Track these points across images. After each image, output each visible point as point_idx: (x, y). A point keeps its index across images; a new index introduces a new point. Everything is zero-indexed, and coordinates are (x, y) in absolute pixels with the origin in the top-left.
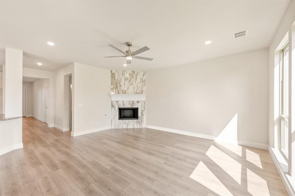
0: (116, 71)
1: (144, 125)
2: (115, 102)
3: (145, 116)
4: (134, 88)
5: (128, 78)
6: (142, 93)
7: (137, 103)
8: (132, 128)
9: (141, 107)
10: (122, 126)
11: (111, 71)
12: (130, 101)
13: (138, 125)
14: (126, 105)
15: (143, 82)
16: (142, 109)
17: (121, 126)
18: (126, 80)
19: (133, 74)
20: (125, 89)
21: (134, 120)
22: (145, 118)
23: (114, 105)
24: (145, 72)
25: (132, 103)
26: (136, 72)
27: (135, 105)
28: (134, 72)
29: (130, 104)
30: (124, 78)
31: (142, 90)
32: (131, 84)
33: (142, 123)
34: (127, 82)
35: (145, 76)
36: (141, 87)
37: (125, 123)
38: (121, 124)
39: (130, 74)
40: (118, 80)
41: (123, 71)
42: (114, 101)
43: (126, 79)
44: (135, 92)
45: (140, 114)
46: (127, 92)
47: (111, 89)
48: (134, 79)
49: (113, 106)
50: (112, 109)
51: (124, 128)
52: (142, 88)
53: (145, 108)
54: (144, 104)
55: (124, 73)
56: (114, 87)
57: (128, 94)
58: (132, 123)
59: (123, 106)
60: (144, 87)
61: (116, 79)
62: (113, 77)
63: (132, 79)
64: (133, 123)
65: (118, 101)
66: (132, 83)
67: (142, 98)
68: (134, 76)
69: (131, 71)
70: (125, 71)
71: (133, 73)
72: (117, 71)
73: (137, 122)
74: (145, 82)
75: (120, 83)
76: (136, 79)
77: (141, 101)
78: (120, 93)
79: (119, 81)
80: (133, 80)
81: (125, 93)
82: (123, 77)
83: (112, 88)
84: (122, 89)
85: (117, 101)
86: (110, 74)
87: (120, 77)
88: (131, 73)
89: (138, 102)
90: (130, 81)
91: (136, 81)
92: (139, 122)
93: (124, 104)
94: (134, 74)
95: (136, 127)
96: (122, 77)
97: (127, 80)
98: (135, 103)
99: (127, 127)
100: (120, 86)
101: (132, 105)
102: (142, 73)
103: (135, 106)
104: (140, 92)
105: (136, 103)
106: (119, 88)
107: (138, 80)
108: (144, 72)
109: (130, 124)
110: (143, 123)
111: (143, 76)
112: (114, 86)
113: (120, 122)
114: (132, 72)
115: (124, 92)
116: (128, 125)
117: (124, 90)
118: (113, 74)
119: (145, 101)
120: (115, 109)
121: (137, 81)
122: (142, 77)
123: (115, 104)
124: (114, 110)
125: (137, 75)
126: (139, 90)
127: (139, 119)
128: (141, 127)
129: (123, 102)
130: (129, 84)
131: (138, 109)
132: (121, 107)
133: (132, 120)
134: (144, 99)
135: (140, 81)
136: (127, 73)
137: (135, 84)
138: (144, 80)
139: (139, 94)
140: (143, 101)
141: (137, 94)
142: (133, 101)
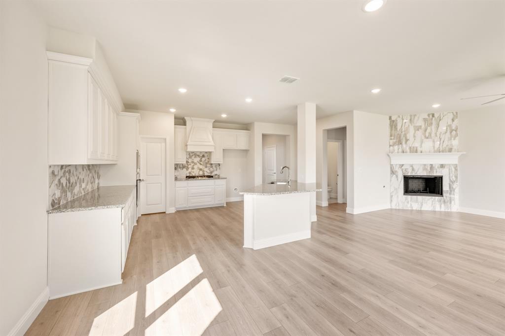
0: (399, 117)
1: (456, 207)
2: (398, 166)
3: (457, 190)
4: (434, 143)
5: (421, 126)
6: (450, 152)
7: (441, 169)
8: (430, 210)
9: (449, 174)
10: (411, 205)
11: (390, 118)
12: (425, 165)
13: (443, 205)
14: (418, 171)
15: (452, 131)
16: (450, 180)
17: (409, 205)
18: (418, 130)
19: (432, 119)
20: (416, 144)
21: (434, 197)
22: (456, 196)
23: (396, 171)
24: (457, 113)
25: (429, 169)
26: (436, 116)
27: (436, 172)
28: (433, 115)
29: (425, 169)
30: (414, 126)
31: (449, 145)
32: (427, 136)
33: (451, 203)
34: (419, 133)
35: (456, 121)
36: (448, 141)
37: (417, 201)
38: (408, 202)
39: (425, 120)
40: (403, 130)
41: (411, 116)
42: (397, 165)
43: (418, 128)
44: (436, 149)
45: (445, 187)
46: (419, 150)
47: (390, 146)
48: (433, 127)
49: (393, 172)
50: (391, 177)
51: (414, 209)
53: (456, 177)
54: (456, 170)
55: (413, 118)
56: (396, 141)
57: (421, 152)
58: (430, 202)
59: (412, 172)
61: (398, 129)
62: (394, 127)
63: (429, 128)
64: (432, 202)
65: (403, 165)
66: (430, 134)
67: (451, 159)
68: (434, 121)
69: (427, 114)
70: (415, 115)
71: (431, 116)
72: (401, 116)
73: (440, 201)
74: (456, 131)
75: (405, 135)
76: (438, 127)
77: (449, 165)
78: (406, 152)
79: (403, 133)
80: (431, 129)
81: (416, 152)
82: (411, 125)
83: (391, 144)
84: (410, 146)
85: (400, 165)
86: (388, 121)
87: (406, 126)
88: (427, 117)
89: (442, 166)
90: (426, 130)
91: (437, 131)
93: (413, 170)
94: (434, 118)
95: (438, 209)
96: (409, 126)
97: (420, 130)
98: (436, 167)
99: (421, 207)
100: (407, 140)
101: (430, 172)
102: (451, 116)
103: (435, 174)
104: (447, 150)
105: (438, 167)
106: (404, 143)
107: (442, 128)
108: (455, 114)
109: (427, 203)
110: (453, 202)
111: (453, 120)
112: (395, 141)
113: (406, 199)
114: (429, 115)
115: (414, 150)
116: (422, 205)
117: (414, 147)
118: (393, 121)
119: (456, 164)
120: (397, 176)
121: (439, 130)
122: (450, 122)
123: (397, 169)
124: (396, 179)
125: (440, 120)
126: (445, 146)
127: (444, 194)
128: (449, 210)
129: (412, 166)
130: (423, 137)
131: (441, 178)
132: (409, 174)
133: (430, 197)
134: (456, 162)
135: (447, 131)
136: (418, 118)
137: (436, 136)
138: (454, 128)
139: (443, 152)
140: (453, 165)
141: (440, 152)
142: (431, 165)
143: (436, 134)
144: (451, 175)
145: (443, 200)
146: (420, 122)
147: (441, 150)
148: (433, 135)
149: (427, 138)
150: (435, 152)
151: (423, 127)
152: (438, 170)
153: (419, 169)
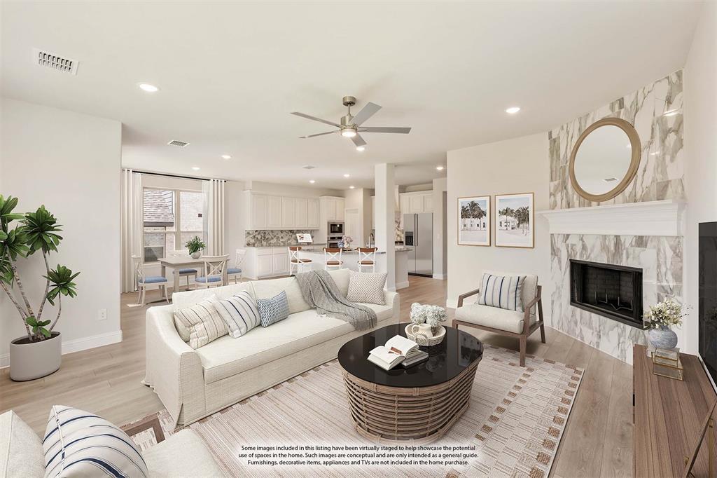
0: (562, 128)
2: (561, 238)
6: (660, 198)
7: (638, 249)
9: (659, 266)
10: (581, 331)
11: (550, 134)
12: (605, 237)
14: (592, 251)
15: (666, 133)
16: (659, 281)
17: (577, 332)
21: (622, 325)
23: (559, 249)
24: (679, 75)
25: (612, 248)
26: (629, 100)
27: (627, 258)
28: (622, 105)
29: (604, 248)
31: (659, 177)
36: (656, 169)
37: (590, 326)
38: (576, 323)
41: (580, 119)
42: (559, 234)
47: (551, 194)
49: (555, 252)
50: (552, 261)
51: (587, 342)
52: (664, 172)
56: (559, 184)
58: (614, 334)
59: (581, 255)
60: (672, 160)
61: (562, 157)
62: (555, 152)
64: (620, 336)
65: (568, 235)
67: (662, 222)
72: (565, 127)
73: (635, 340)
74: (676, 132)
77: (658, 238)
78: (573, 207)
81: (589, 204)
83: (552, 191)
85: (564, 235)
86: (548, 142)
88: (609, 111)
89: (641, 241)
93: (584, 247)
94: (623, 110)
98: (627, 245)
99: (598, 344)
101: (614, 255)
102: (663, 89)
103: (626, 262)
105: (632, 245)
106: (570, 185)
107: (643, 132)
108: (674, 79)
109: (610, 336)
111: (669, 101)
112: (556, 183)
113: (574, 314)
114: (613, 106)
116: (599, 337)
118: (554, 141)
120: (560, 262)
122: (661, 109)
123: (560, 244)
124: (558, 266)
125: (637, 110)
126: (649, 182)
129: (582, 239)
131: (639, 275)
135: (652, 138)
138: (670, 125)
139: (642, 201)
140: (667, 238)
141: (636, 202)
142: (617, 237)
144: (663, 270)
147: (638, 196)
150: (626, 201)
152: (631, 251)
153: (594, 246)
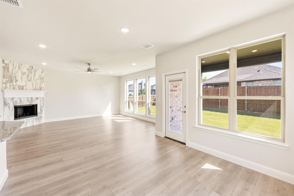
0: (10, 62)
1: (43, 121)
2: (10, 99)
3: (43, 111)
4: (33, 84)
5: (26, 73)
6: (40, 90)
8: (31, 126)
9: (40, 103)
11: (3, 61)
12: (28, 98)
13: (37, 121)
14: (24, 102)
15: (41, 79)
16: (40, 106)
18: (24, 75)
19: (32, 70)
20: (23, 84)
21: (33, 117)
22: (43, 115)
23: (8, 103)
24: (43, 69)
25: (30, 100)
26: (34, 68)
27: (34, 102)
28: (32, 68)
29: (28, 100)
30: (21, 72)
31: (40, 86)
32: (29, 80)
33: (41, 119)
34: (25, 77)
35: (43, 73)
36: (40, 84)
39: (28, 69)
40: (14, 73)
42: (8, 98)
43: (24, 74)
44: (34, 88)
45: (39, 111)
46: (25, 88)
48: (33, 74)
49: (6, 104)
50: (4, 108)
52: (41, 85)
53: (43, 104)
54: (43, 100)
55: (20, 65)
56: (8, 81)
57: (26, 90)
58: (31, 121)
59: (19, 103)
60: (42, 83)
61: (10, 72)
63: (30, 75)
64: (32, 120)
65: (13, 98)
67: (41, 94)
68: (33, 71)
69: (29, 66)
70: (22, 64)
71: (31, 68)
73: (36, 119)
74: (43, 79)
75: (15, 76)
76: (35, 75)
77: (40, 98)
78: (16, 89)
81: (23, 89)
82: (20, 70)
83: (4, 82)
84: (19, 85)
86: (2, 63)
87: (16, 70)
88: (29, 68)
89: (37, 98)
90: (28, 76)
91: (34, 77)
92: (38, 119)
93: (21, 101)
95: (35, 124)
96: (18, 71)
97: (25, 75)
98: (34, 99)
99: (26, 126)
100: (16, 80)
101: (31, 102)
102: (41, 71)
104: (39, 89)
105: (35, 99)
106: (14, 82)
107: (37, 76)
108: (43, 70)
109: (29, 122)
110: (42, 118)
114: (30, 67)
115: (21, 88)
116: (27, 124)
117: (21, 86)
118: (6, 64)
119: (43, 97)
120: (9, 107)
121: (35, 77)
122: (40, 74)
123: (9, 101)
124: (9, 109)
125: (36, 71)
126: (38, 87)
127: (38, 115)
128: (40, 123)
129: (20, 99)
130: (27, 80)
131: (36, 105)
132: (18, 105)
133: (31, 118)
134: (43, 96)
135: (39, 78)
136: (24, 67)
137: (34, 80)
138: (42, 77)
139: (37, 90)
140: (42, 97)
141: (36, 90)
142: (32, 98)
143: (34, 79)
145: (37, 118)
146: (25, 70)
147: (36, 89)
148: (32, 79)
149: (29, 81)
150: (33, 90)
151: (27, 73)
152: (35, 101)
153: (24, 101)
